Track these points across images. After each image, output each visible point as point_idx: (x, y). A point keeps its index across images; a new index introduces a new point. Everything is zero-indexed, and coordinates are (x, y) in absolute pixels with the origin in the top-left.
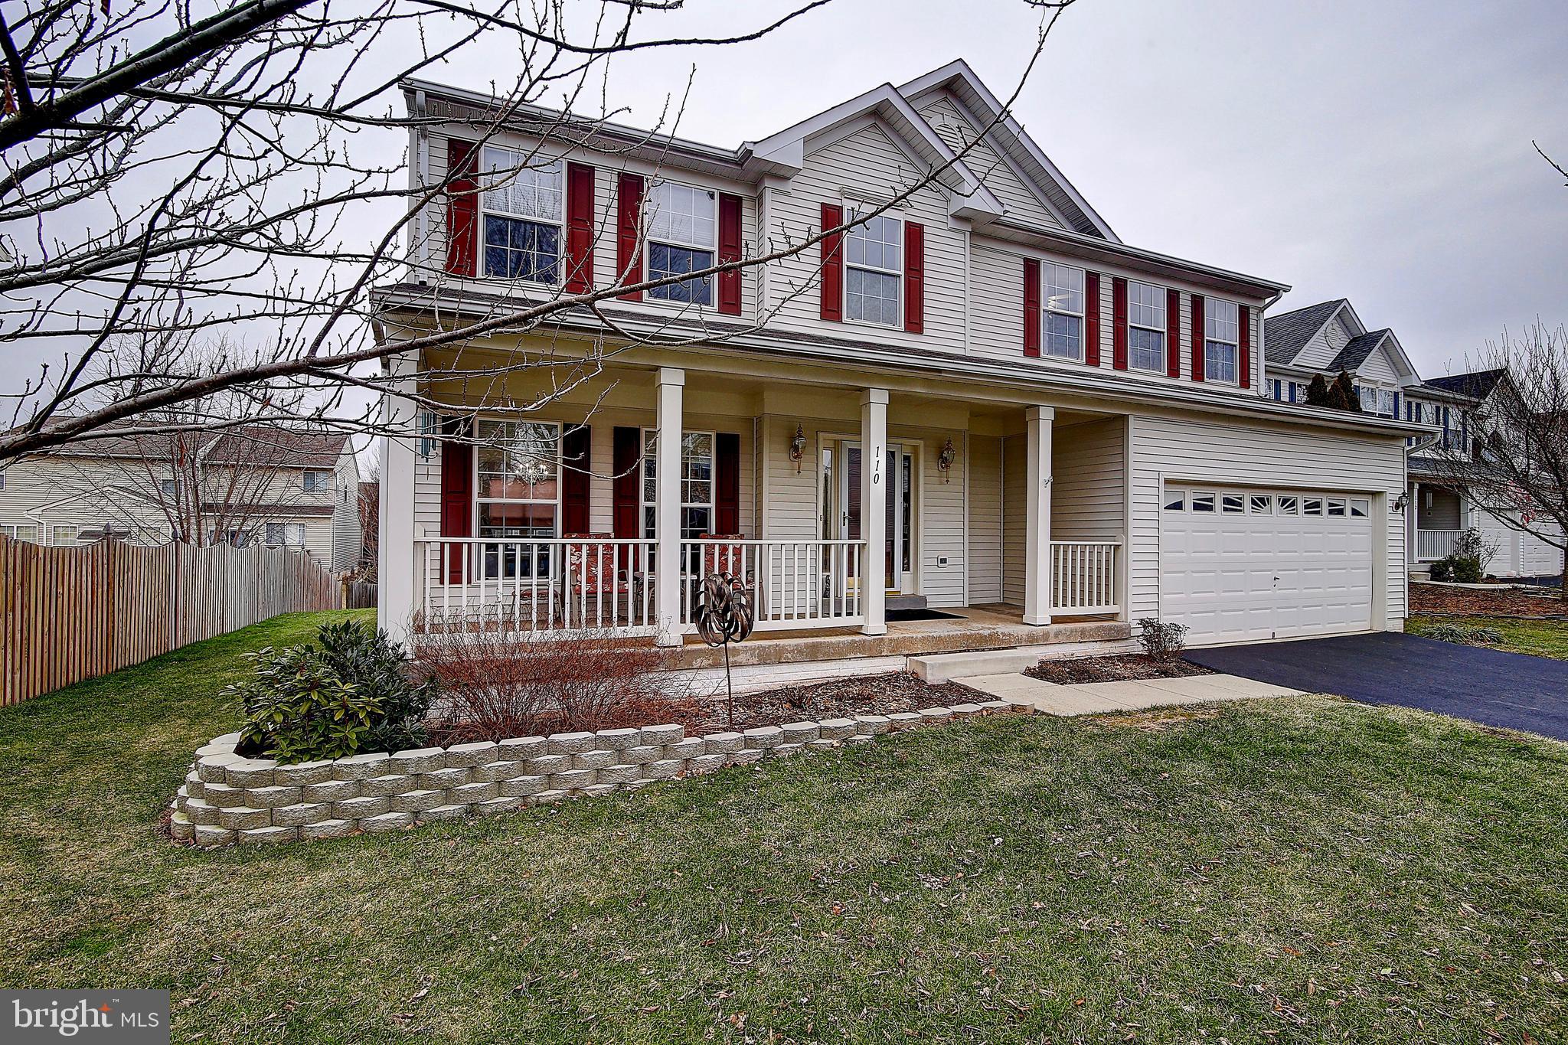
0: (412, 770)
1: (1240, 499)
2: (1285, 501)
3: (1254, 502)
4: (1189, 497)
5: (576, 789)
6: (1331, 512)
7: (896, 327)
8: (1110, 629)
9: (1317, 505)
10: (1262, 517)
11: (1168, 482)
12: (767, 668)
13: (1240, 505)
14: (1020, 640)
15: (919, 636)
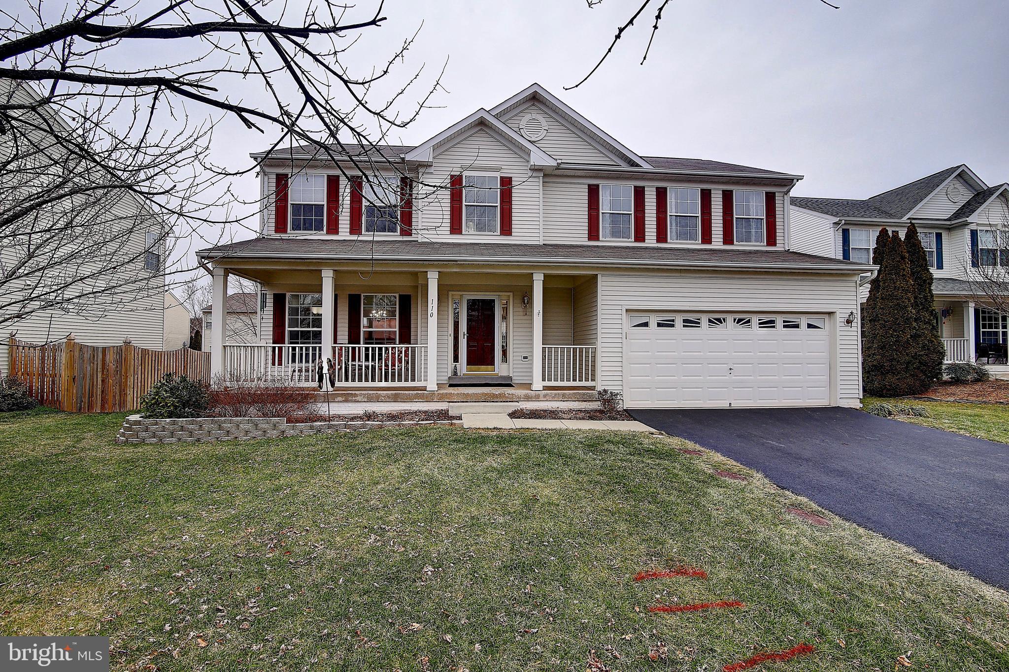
0: (180, 424)
1: (699, 319)
2: (740, 320)
3: (710, 321)
4: (653, 320)
5: (236, 437)
6: (785, 326)
7: (495, 233)
8: (584, 394)
9: (772, 322)
10: (719, 330)
11: (627, 310)
12: (373, 403)
13: (699, 323)
14: (519, 398)
15: (456, 392)
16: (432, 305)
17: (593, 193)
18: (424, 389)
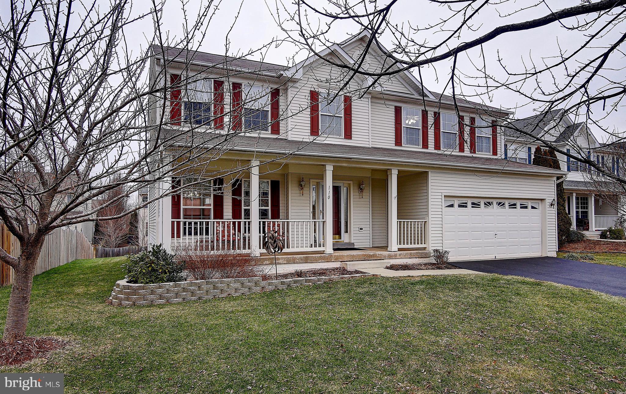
0: (182, 286)
1: (479, 203)
2: (500, 203)
3: (485, 204)
4: (456, 203)
5: (229, 294)
6: (521, 208)
7: (341, 137)
8: (422, 253)
9: (515, 205)
10: (489, 209)
11: (445, 196)
12: (290, 265)
13: (479, 205)
14: (385, 257)
15: (346, 254)
16: (329, 190)
17: (398, 111)
18: (323, 252)
